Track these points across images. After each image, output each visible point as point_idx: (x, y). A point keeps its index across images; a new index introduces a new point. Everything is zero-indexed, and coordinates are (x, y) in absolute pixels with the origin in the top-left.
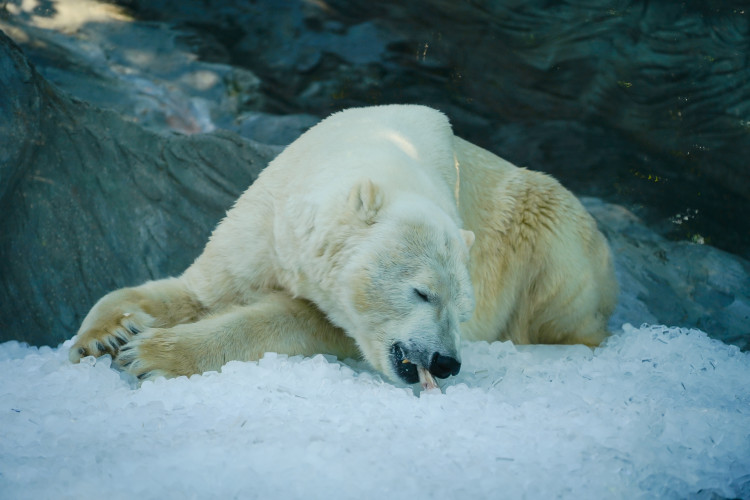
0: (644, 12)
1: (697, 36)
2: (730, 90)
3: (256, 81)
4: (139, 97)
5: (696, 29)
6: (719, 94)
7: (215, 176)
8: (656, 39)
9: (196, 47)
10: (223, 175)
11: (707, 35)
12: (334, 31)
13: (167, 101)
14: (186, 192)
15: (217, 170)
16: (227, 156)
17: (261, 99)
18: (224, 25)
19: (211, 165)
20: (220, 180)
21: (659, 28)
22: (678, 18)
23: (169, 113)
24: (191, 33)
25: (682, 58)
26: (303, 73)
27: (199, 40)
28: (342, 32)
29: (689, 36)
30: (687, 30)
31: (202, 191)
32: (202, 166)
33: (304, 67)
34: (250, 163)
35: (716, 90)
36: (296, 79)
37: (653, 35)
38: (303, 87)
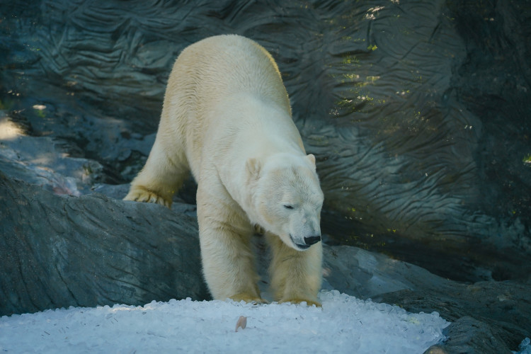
0: (304, 124)
1: (332, 137)
2: (351, 165)
3: (101, 167)
4: (38, 178)
5: (331, 134)
6: (345, 168)
7: (93, 218)
8: (311, 139)
9: (67, 149)
10: (97, 218)
11: (337, 137)
12: (136, 139)
13: (53, 180)
14: (77, 227)
15: (94, 215)
16: (100, 207)
17: (104, 177)
18: (78, 137)
19: (91, 213)
20: (96, 220)
21: (312, 134)
22: (321, 128)
23: (55, 186)
24: (63, 142)
25: (325, 149)
26: (121, 162)
27: (68, 145)
28: (141, 139)
29: (328, 137)
30: (326, 134)
31: (87, 227)
32: (86, 213)
33: (121, 159)
34: (112, 211)
35: (343, 166)
36: (118, 165)
37: (309, 137)
38: (122, 169)
